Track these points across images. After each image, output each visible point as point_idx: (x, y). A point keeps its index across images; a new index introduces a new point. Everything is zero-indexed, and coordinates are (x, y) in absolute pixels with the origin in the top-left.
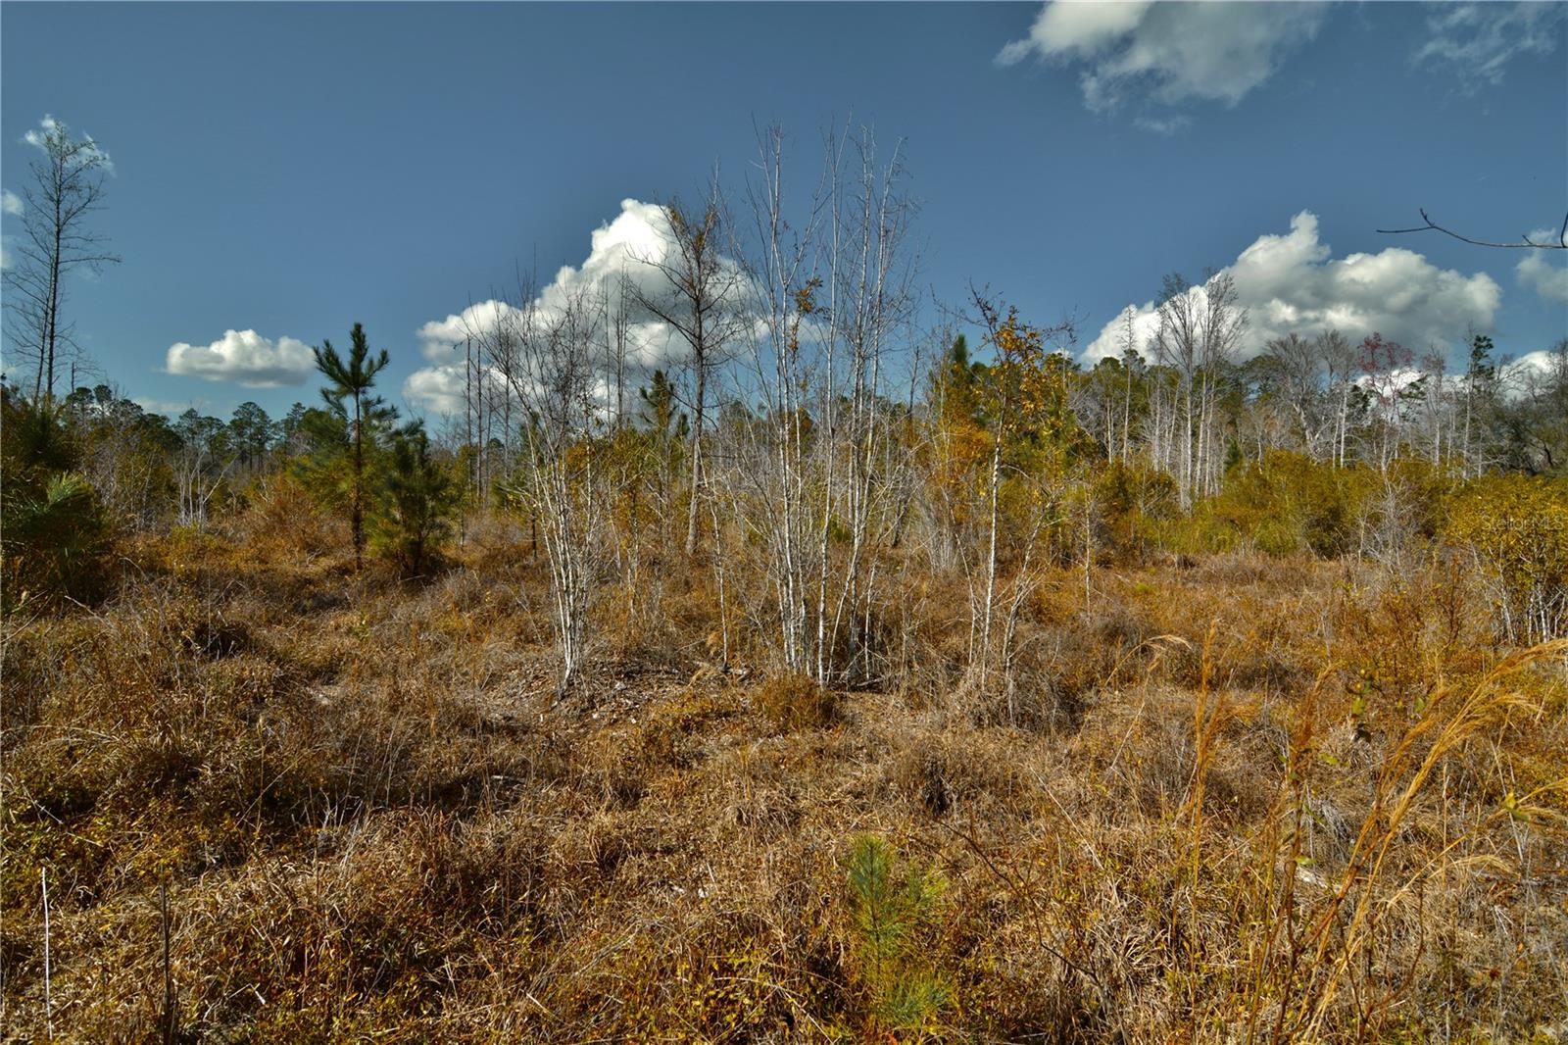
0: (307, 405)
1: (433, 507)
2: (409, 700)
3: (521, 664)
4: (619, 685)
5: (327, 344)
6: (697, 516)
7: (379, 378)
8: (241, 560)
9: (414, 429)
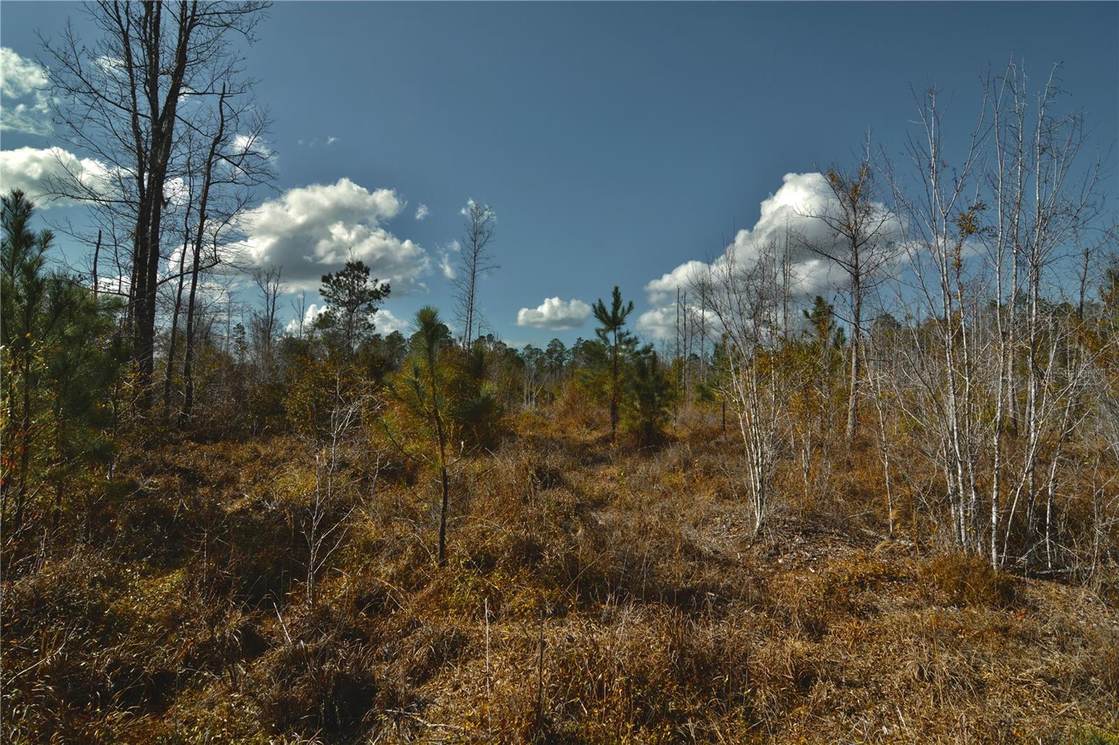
0: (585, 339)
1: (659, 401)
2: (651, 529)
3: (722, 514)
4: (798, 540)
5: (600, 301)
6: (855, 409)
7: (628, 319)
8: (552, 430)
9: (647, 350)
